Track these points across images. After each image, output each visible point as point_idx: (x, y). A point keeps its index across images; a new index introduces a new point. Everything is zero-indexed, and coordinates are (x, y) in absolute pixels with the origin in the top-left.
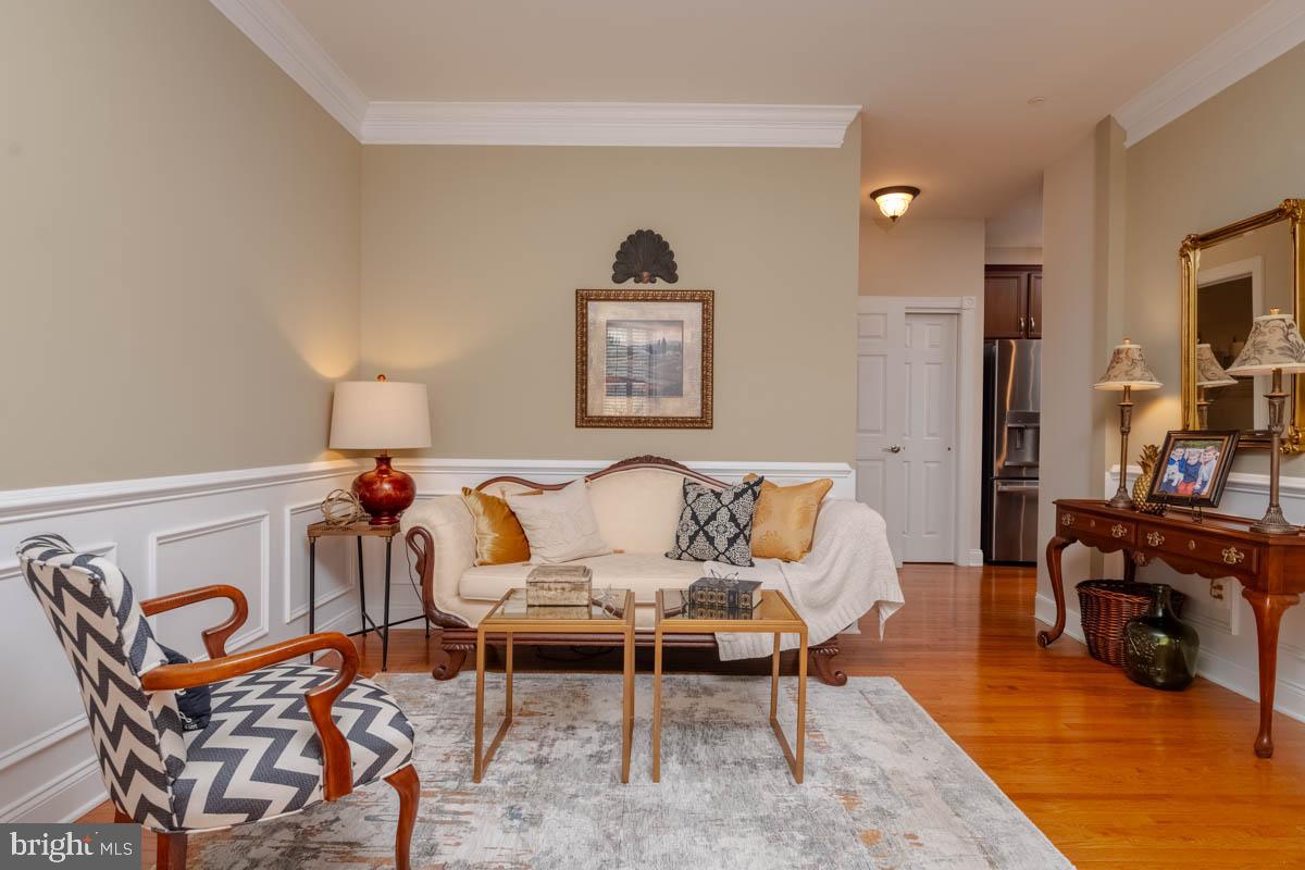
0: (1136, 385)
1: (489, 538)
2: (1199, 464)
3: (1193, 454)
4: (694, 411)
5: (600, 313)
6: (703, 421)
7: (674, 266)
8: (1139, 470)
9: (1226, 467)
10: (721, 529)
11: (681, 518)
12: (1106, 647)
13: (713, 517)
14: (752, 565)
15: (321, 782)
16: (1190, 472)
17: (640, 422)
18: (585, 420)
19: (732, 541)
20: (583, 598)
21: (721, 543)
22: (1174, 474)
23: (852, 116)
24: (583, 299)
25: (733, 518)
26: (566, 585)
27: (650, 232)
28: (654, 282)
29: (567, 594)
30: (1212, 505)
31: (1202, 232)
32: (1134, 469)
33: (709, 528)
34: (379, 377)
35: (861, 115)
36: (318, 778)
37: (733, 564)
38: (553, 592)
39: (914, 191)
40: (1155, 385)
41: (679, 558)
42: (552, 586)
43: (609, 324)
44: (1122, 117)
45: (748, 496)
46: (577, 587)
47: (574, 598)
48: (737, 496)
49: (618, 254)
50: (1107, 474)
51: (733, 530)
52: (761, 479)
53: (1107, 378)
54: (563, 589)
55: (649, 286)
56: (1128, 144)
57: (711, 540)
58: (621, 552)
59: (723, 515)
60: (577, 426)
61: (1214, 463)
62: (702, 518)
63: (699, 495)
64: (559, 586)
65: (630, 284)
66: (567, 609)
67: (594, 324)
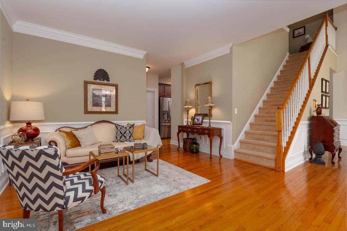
0: (189, 107)
1: (69, 142)
2: (199, 119)
3: (198, 117)
4: (114, 110)
5: (91, 87)
6: (116, 112)
7: (109, 78)
8: (191, 120)
9: (203, 119)
10: (128, 135)
11: (117, 133)
12: (187, 149)
13: (125, 132)
14: (134, 141)
15: (94, 191)
16: (198, 120)
17: (101, 112)
18: (87, 112)
19: (130, 137)
20: (114, 150)
21: (128, 137)
22: (196, 120)
23: (145, 53)
24: (86, 83)
25: (130, 132)
26: (110, 148)
27: (103, 70)
28: (104, 81)
29: (110, 150)
30: (202, 125)
31: (198, 84)
32: (190, 120)
33: (125, 135)
34: (27, 100)
35: (146, 53)
36: (93, 190)
37: (130, 141)
38: (107, 150)
39: (149, 68)
40: (192, 107)
41: (117, 142)
42: (107, 148)
43: (93, 89)
44: (186, 63)
45: (132, 128)
46: (112, 148)
47: (112, 150)
48: (130, 128)
49: (95, 74)
50: (184, 121)
51: (130, 135)
52: (134, 124)
53: (185, 105)
54: (109, 149)
55: (103, 82)
56: (186, 68)
57: (125, 137)
58: (101, 142)
59: (128, 132)
60: (85, 114)
61: (201, 119)
62: (123, 133)
63: (121, 128)
64: (108, 148)
65: (98, 81)
66: (110, 153)
67: (89, 89)
